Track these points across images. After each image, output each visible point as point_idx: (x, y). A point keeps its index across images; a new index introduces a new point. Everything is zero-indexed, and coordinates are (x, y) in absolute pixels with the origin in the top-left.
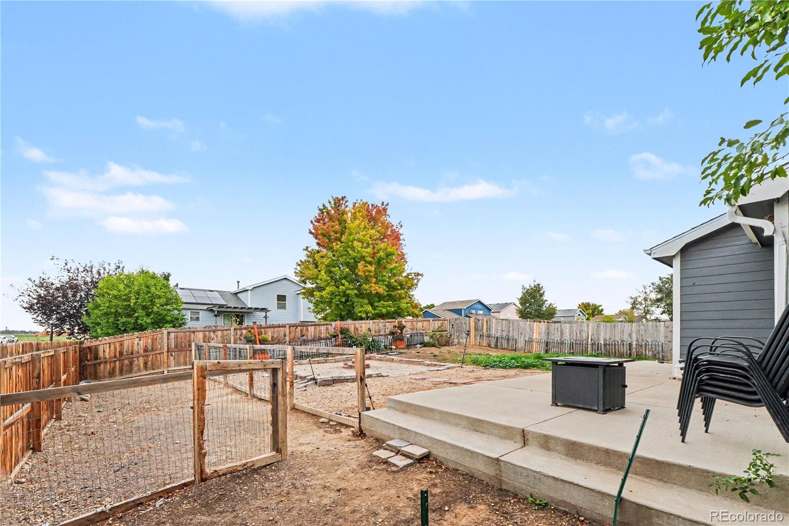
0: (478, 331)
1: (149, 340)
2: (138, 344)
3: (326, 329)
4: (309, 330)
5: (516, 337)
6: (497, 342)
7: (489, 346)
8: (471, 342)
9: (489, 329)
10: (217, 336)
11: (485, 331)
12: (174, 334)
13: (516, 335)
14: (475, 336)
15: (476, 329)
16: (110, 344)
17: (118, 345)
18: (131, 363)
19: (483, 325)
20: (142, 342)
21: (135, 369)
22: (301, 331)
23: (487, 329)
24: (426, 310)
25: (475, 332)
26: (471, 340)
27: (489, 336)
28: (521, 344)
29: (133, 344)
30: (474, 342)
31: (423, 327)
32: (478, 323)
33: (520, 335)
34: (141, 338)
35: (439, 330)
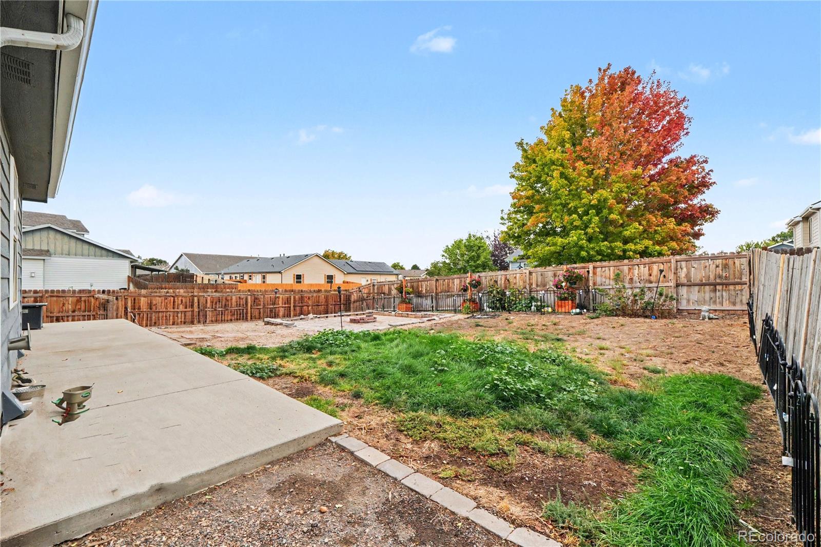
4: (455, 283)
22: (448, 284)
31: (650, 275)
35: (712, 280)
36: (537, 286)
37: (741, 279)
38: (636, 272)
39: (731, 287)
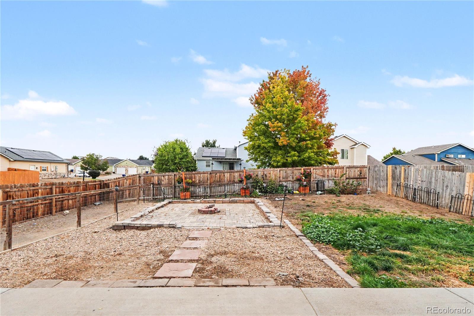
0: (395, 180)
1: (131, 181)
2: (126, 182)
3: (239, 175)
4: (226, 176)
5: (439, 190)
6: (415, 194)
7: (406, 197)
8: (388, 191)
9: (406, 178)
10: (165, 179)
11: (402, 181)
12: (143, 177)
13: (439, 187)
14: (392, 185)
15: (394, 178)
16: (114, 182)
17: (117, 183)
18: (123, 193)
19: (400, 174)
20: (128, 181)
21: (125, 197)
22: (220, 176)
23: (404, 178)
24: (393, 155)
25: (392, 181)
26: (388, 189)
27: (406, 187)
28: (445, 200)
29: (124, 182)
30: (391, 191)
31: (336, 174)
32: (396, 171)
33: (445, 188)
34: (127, 179)
35: (356, 177)
36: (283, 178)
37: (365, 176)
38: (330, 172)
39: (362, 180)
